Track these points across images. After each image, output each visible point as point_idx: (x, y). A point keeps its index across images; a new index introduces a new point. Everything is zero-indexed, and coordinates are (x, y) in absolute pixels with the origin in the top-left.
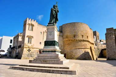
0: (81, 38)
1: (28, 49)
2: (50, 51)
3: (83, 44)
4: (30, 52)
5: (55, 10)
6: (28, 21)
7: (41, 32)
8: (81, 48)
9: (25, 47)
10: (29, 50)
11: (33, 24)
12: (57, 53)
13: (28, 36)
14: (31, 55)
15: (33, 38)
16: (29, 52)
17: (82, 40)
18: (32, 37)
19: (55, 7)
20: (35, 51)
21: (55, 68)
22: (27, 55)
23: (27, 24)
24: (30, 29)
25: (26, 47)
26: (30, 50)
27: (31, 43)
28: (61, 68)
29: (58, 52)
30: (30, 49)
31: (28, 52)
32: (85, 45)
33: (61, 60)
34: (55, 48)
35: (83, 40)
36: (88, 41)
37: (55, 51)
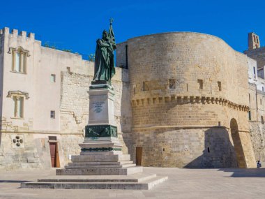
0: (194, 91)
1: (14, 136)
2: (100, 149)
3: (203, 111)
4: (22, 146)
5: (107, 47)
6: (9, 38)
7: (54, 75)
8: (196, 128)
9: (6, 132)
10: (18, 141)
11: (25, 47)
12: (115, 153)
13: (12, 93)
14: (25, 155)
15: (27, 98)
16: (18, 145)
17: (197, 98)
18: (26, 94)
19: (108, 38)
20: (36, 141)
21: (112, 181)
22: (13, 157)
23: (6, 49)
24: (17, 68)
25: (9, 129)
26: (21, 141)
27: (21, 116)
28: (123, 181)
29: (116, 150)
30: (21, 137)
31: (14, 146)
32: (210, 114)
33: (124, 167)
34: (110, 141)
35: (203, 99)
36: (222, 101)
37: (110, 149)
